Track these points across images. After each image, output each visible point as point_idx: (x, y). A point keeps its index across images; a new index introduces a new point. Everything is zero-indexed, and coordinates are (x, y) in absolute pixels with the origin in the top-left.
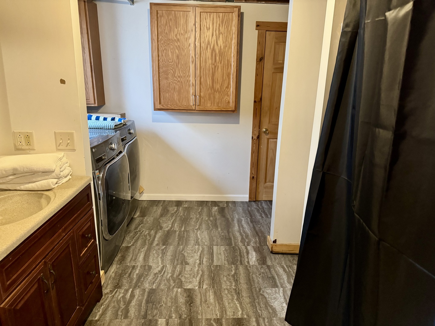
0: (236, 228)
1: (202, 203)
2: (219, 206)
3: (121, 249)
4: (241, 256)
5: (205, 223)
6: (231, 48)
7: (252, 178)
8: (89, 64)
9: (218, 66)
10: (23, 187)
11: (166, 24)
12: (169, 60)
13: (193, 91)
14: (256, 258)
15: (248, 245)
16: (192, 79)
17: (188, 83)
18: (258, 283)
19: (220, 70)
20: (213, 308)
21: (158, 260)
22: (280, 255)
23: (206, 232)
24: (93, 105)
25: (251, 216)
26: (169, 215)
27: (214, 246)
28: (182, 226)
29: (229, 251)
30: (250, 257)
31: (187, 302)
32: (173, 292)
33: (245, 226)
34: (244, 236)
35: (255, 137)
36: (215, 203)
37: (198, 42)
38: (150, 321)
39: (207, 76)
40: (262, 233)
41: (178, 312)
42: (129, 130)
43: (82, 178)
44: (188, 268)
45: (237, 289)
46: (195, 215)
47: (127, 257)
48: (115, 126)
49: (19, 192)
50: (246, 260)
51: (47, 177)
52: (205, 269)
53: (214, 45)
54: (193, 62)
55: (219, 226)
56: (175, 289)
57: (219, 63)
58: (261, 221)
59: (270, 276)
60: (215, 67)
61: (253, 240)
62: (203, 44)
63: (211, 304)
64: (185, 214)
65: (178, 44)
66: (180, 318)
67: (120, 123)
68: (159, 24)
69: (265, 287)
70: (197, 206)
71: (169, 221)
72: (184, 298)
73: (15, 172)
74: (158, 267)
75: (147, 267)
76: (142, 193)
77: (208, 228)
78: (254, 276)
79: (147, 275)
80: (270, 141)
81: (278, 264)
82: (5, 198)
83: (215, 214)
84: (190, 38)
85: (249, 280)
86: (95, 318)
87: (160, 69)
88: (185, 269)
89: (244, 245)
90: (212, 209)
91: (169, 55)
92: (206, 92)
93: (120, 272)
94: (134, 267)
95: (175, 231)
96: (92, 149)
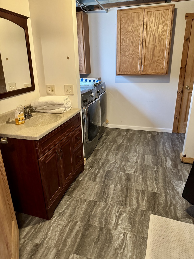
0: (161, 146)
1: (141, 132)
2: (152, 134)
3: (95, 150)
4: (161, 162)
5: (142, 142)
6: (166, 33)
7: (176, 118)
8: (83, 50)
9: (157, 46)
10: (50, 111)
11: (126, 22)
12: (127, 45)
13: (140, 62)
14: (171, 164)
15: (167, 157)
16: (140, 55)
17: (137, 58)
18: (170, 177)
19: (158, 48)
20: (141, 185)
21: (113, 158)
22: (187, 164)
23: (142, 147)
24: (84, 74)
25: (172, 141)
26: (121, 136)
27: (145, 155)
28: (128, 142)
29: (154, 158)
30: (167, 163)
31: (126, 180)
32: (119, 174)
33: (167, 146)
34: (166, 152)
35: (180, 92)
36: (149, 132)
37: (145, 31)
38: (106, 185)
39: (149, 52)
40: (178, 151)
41: (121, 183)
42: (102, 87)
43: (76, 109)
44: (129, 163)
45: (156, 178)
46: (136, 138)
47: (98, 154)
48: (95, 84)
49: (48, 114)
50: (165, 164)
51: (60, 107)
52: (139, 166)
53: (155, 32)
54: (141, 44)
55: (150, 145)
56: (121, 173)
57: (158, 43)
58: (178, 144)
59: (178, 174)
60: (155, 46)
61: (171, 154)
62: (148, 32)
63: (140, 183)
64: (131, 137)
65: (132, 34)
66: (122, 186)
67: (97, 83)
68: (122, 23)
69: (174, 180)
70: (138, 133)
71: (121, 139)
72: (125, 177)
73: (47, 104)
74: (113, 161)
75: (107, 160)
76: (107, 123)
77: (143, 145)
78: (168, 173)
79: (107, 164)
80: (190, 94)
81: (185, 169)
82: (42, 116)
83: (149, 138)
84: (140, 29)
85: (165, 175)
86: (80, 179)
87: (121, 50)
88: (127, 164)
89: (165, 157)
90: (147, 135)
91: (127, 41)
92: (148, 62)
93: (94, 160)
94: (100, 159)
95: (124, 145)
96: (81, 95)
